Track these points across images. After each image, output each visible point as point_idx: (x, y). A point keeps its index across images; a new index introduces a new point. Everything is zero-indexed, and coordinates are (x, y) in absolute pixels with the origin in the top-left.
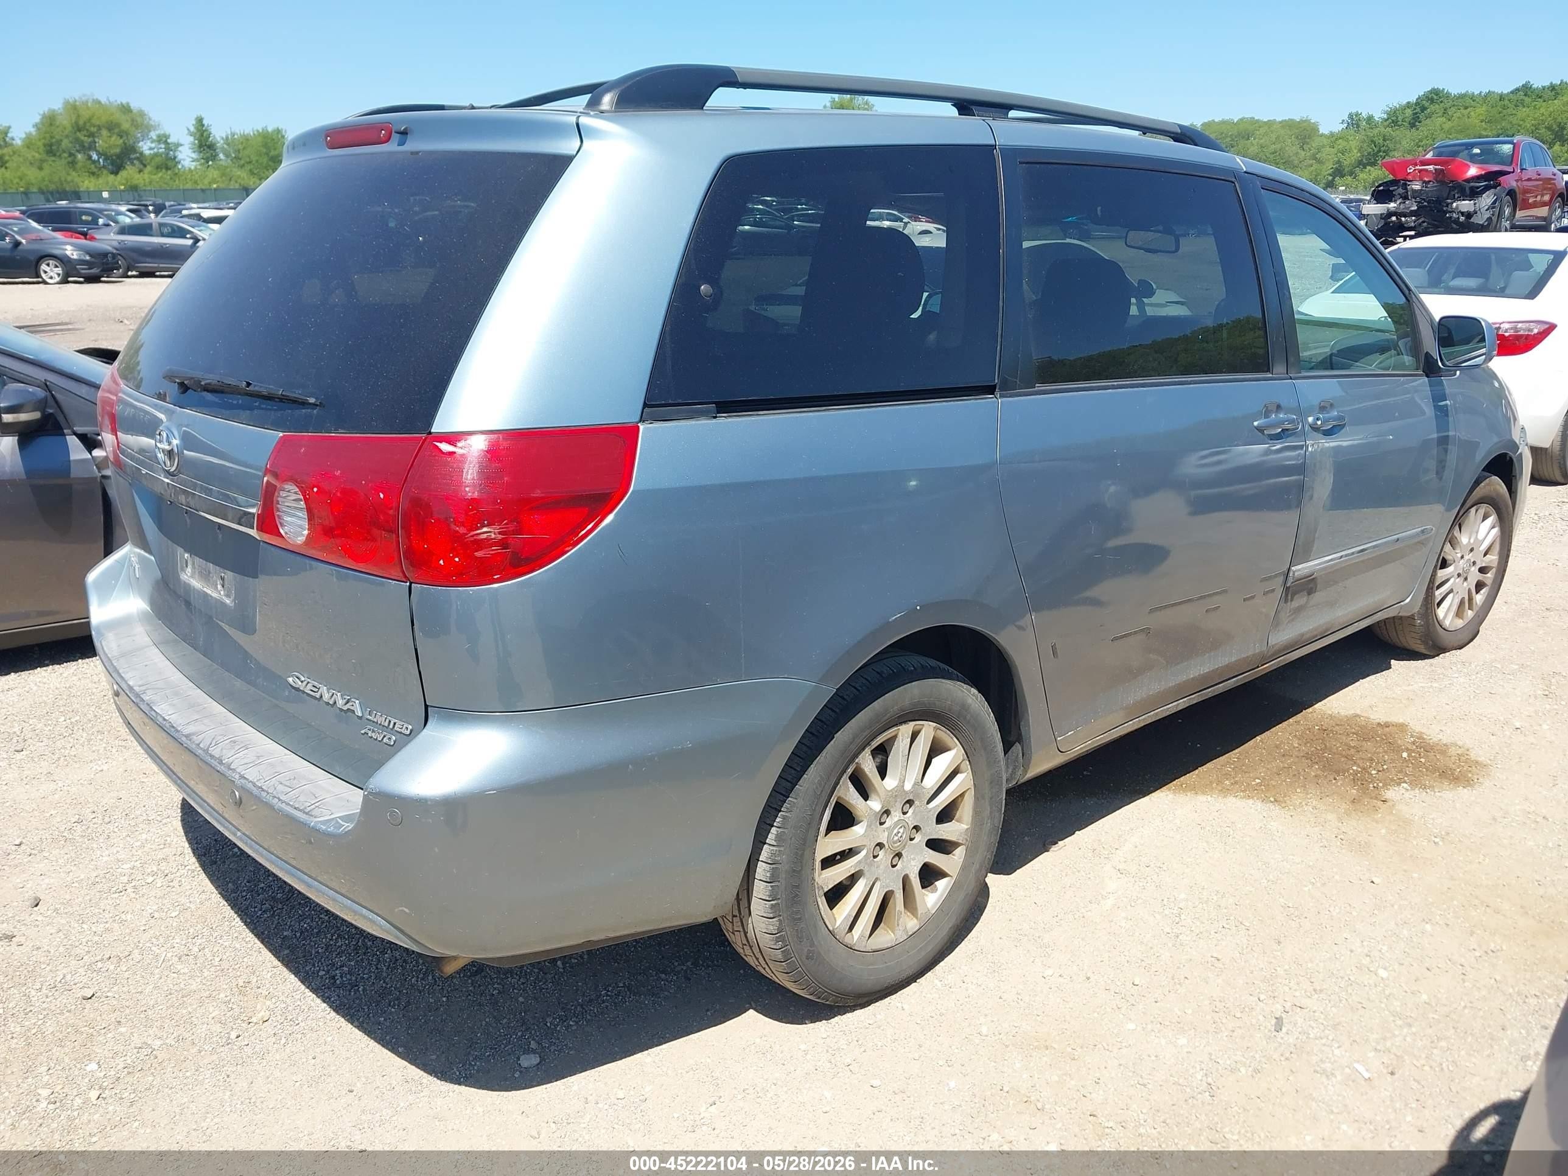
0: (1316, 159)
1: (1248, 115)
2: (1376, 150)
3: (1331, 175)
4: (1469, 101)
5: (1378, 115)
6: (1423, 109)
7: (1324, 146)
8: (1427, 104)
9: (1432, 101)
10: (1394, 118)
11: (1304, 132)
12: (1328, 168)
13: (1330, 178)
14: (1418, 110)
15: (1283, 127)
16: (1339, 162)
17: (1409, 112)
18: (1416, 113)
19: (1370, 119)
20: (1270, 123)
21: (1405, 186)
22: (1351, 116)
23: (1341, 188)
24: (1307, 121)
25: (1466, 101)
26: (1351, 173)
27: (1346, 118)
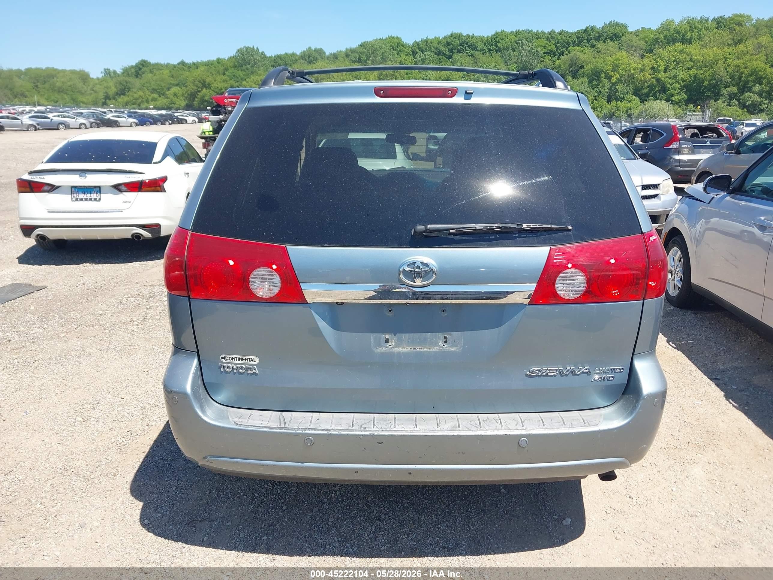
0: (93, 90)
1: (50, 66)
2: (123, 87)
3: (104, 99)
4: (161, 68)
5: (119, 71)
6: (140, 69)
7: (96, 84)
8: (141, 67)
9: (143, 66)
10: (126, 71)
11: (84, 77)
12: (101, 95)
13: (104, 100)
14: (138, 69)
15: (71, 73)
16: (106, 93)
17: (133, 70)
18: (137, 71)
19: (115, 72)
20: (64, 71)
21: (225, 108)
22: (105, 70)
23: (111, 106)
24: (83, 71)
25: (158, 67)
26: (114, 99)
27: (103, 71)
